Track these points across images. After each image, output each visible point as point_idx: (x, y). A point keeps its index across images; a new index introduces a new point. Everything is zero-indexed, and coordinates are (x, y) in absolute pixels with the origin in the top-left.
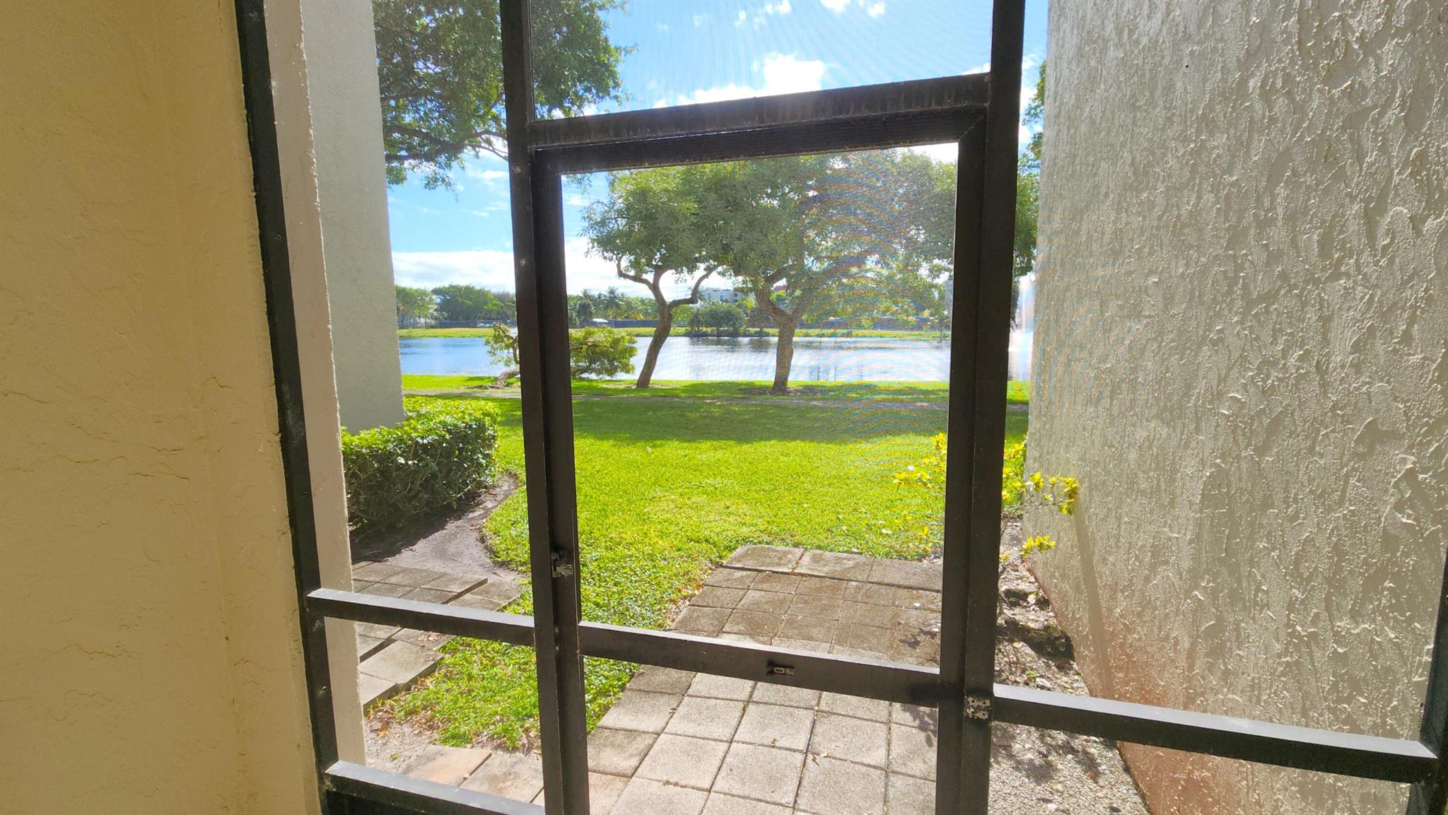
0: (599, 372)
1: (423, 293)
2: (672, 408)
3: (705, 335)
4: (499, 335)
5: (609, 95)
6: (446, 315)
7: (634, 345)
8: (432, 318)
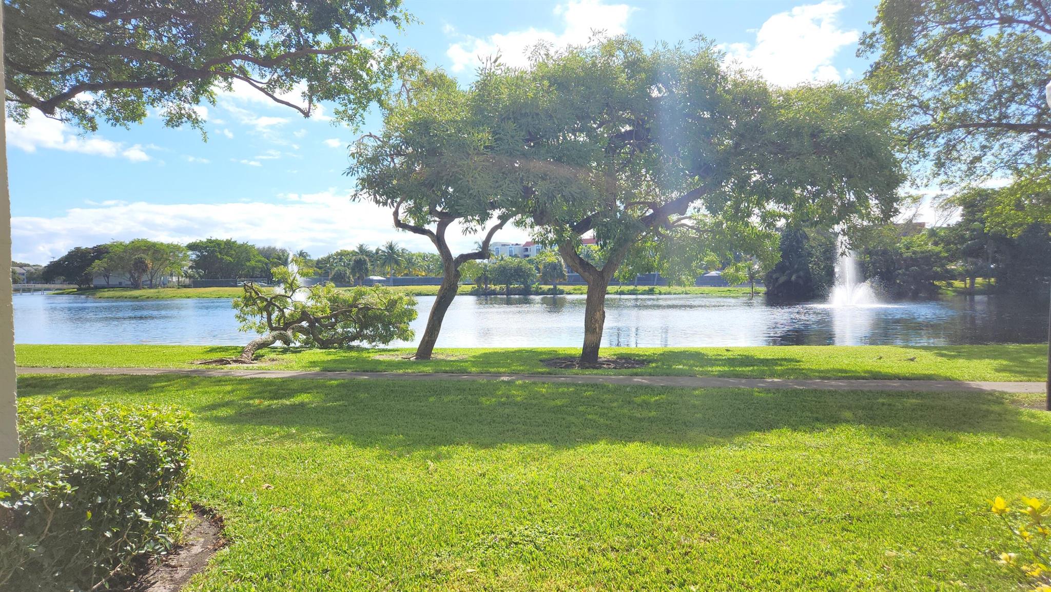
0: (371, 339)
1: (175, 249)
2: (461, 390)
3: (494, 293)
4: (251, 296)
5: (385, 15)
6: (202, 272)
7: (414, 308)
8: (186, 277)
